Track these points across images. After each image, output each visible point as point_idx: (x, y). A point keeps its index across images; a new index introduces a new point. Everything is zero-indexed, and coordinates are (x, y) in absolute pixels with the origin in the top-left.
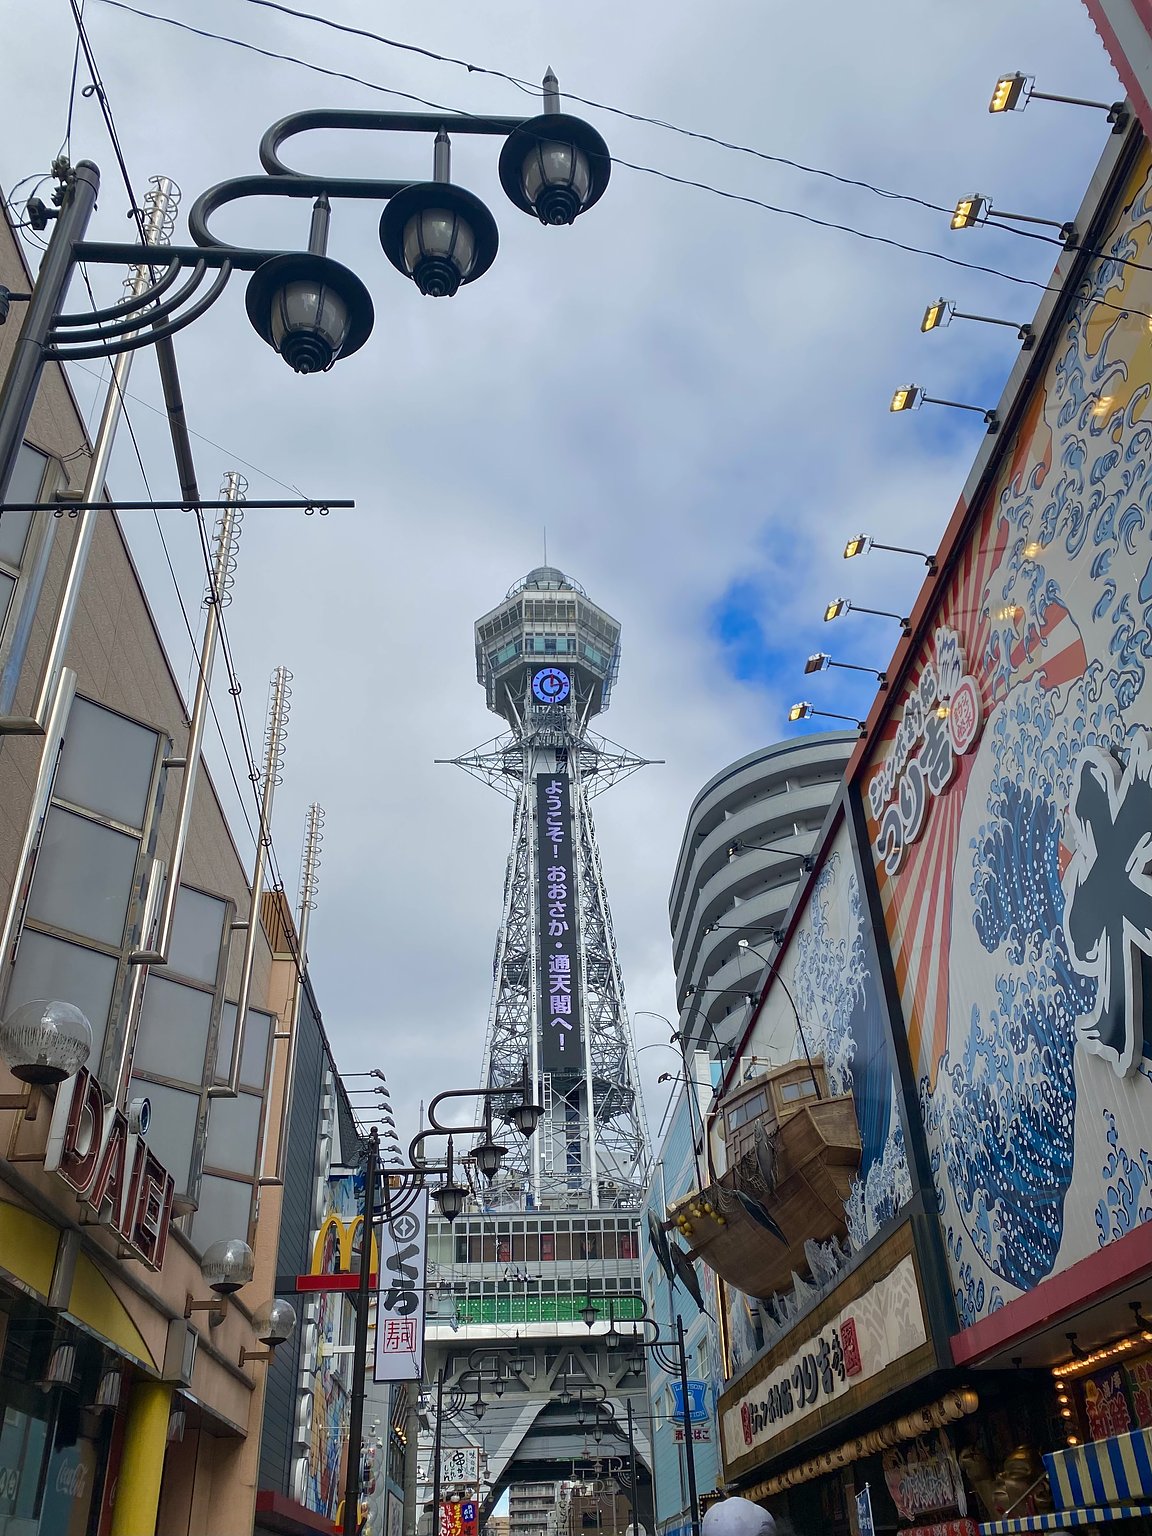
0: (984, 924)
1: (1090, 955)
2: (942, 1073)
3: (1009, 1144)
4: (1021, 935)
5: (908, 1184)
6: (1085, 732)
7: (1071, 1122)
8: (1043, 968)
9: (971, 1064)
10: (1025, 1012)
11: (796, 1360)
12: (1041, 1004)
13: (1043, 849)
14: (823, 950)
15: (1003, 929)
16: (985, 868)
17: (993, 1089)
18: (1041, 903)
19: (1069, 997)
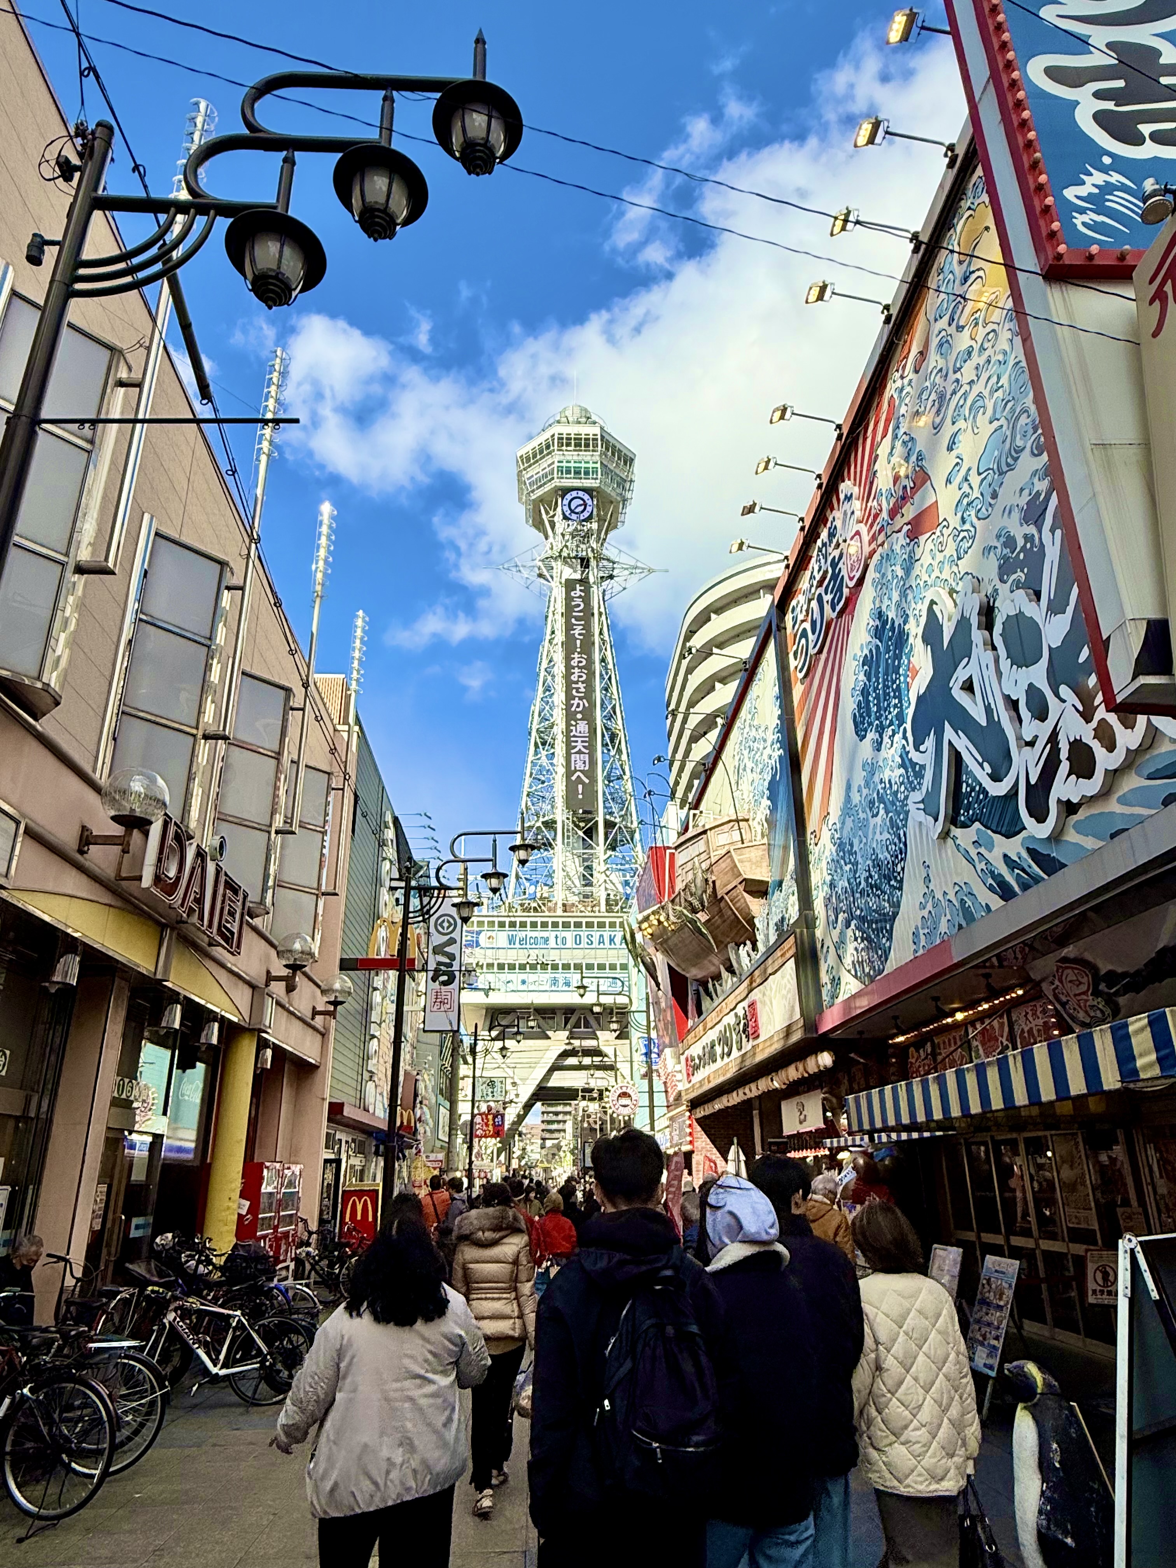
0: (858, 719)
1: (922, 748)
2: (824, 828)
3: (863, 882)
4: (881, 730)
5: (797, 907)
6: (933, 576)
7: (903, 869)
8: (893, 756)
9: (843, 823)
10: (879, 787)
12: (890, 781)
13: (899, 667)
14: (753, 733)
15: (870, 724)
16: (862, 677)
17: (856, 842)
18: (895, 706)
19: (908, 778)
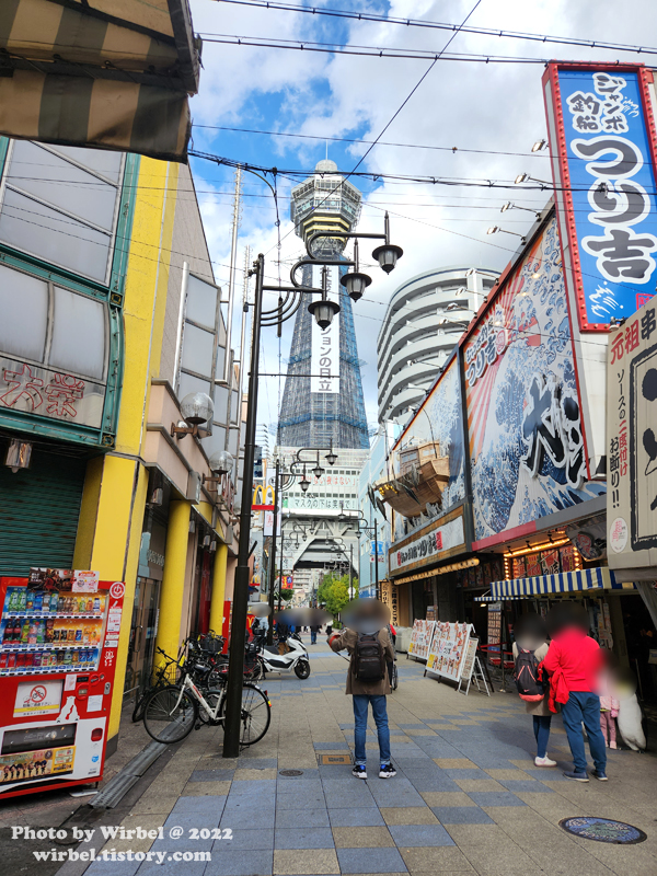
0: (499, 415)
1: (527, 438)
2: (479, 459)
3: (497, 487)
5: (464, 492)
6: (537, 366)
7: (516, 486)
8: (514, 436)
9: (489, 459)
10: (507, 448)
11: (420, 541)
12: (512, 447)
13: (519, 398)
15: (504, 419)
16: (501, 396)
17: (495, 469)
18: (516, 415)
19: (520, 448)
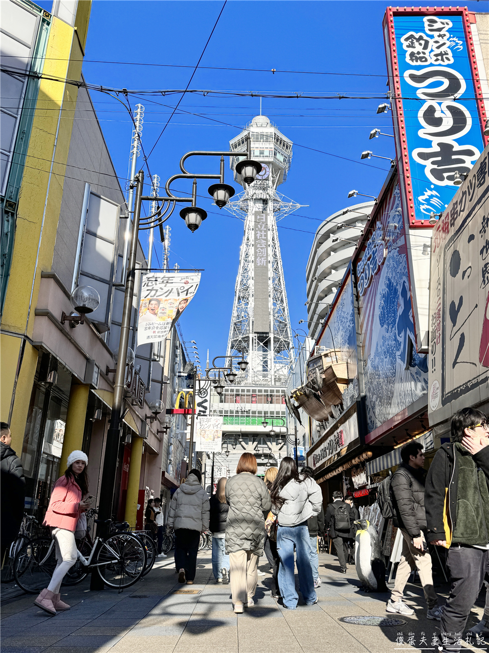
0: (381, 318)
1: (400, 335)
2: (369, 360)
4: (388, 325)
7: (395, 380)
8: (392, 336)
10: (387, 347)
11: (328, 441)
12: (391, 345)
15: (385, 321)
16: (382, 302)
18: (393, 316)
19: (396, 345)
